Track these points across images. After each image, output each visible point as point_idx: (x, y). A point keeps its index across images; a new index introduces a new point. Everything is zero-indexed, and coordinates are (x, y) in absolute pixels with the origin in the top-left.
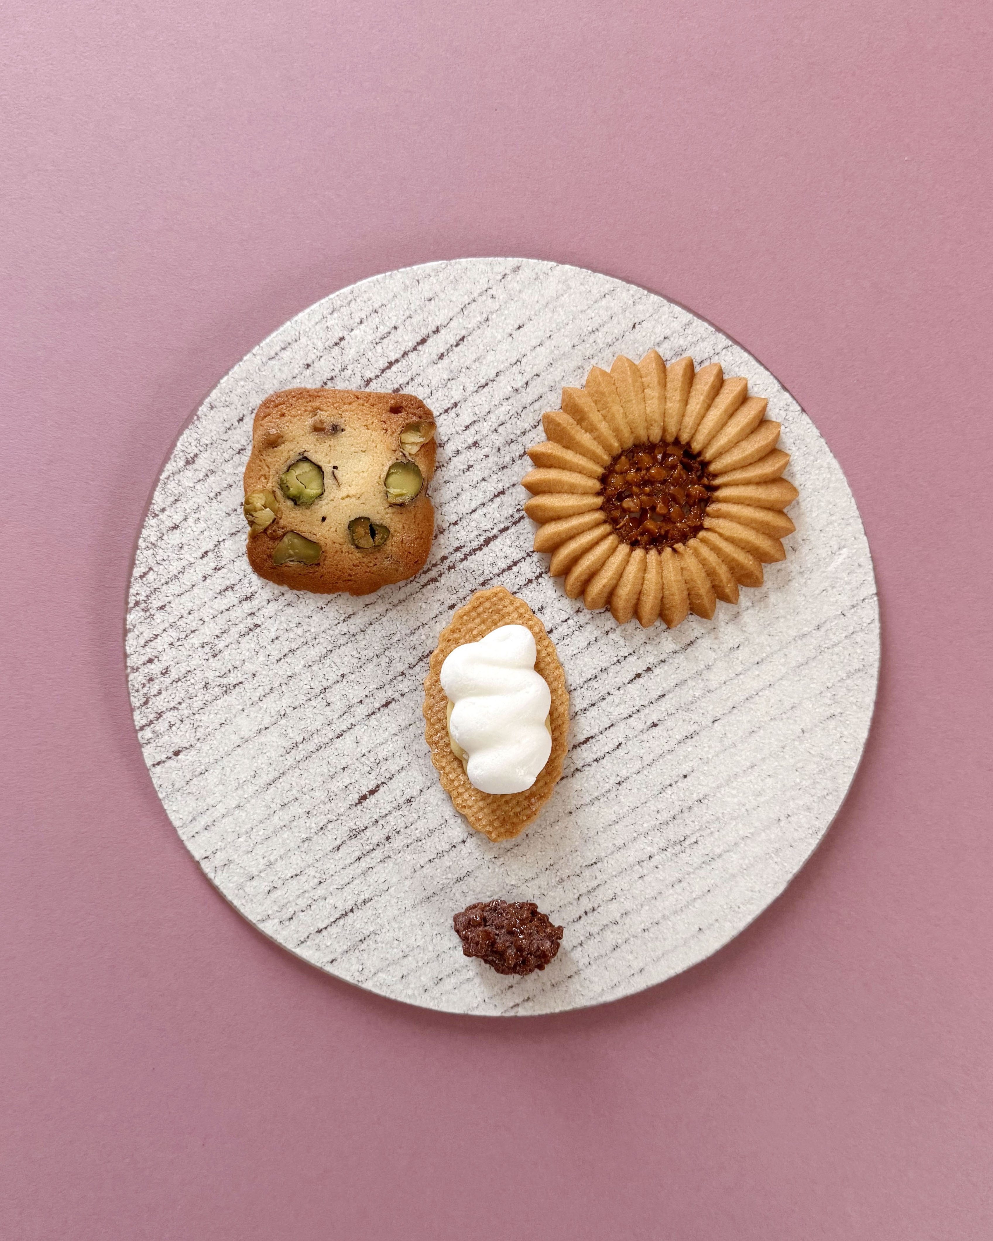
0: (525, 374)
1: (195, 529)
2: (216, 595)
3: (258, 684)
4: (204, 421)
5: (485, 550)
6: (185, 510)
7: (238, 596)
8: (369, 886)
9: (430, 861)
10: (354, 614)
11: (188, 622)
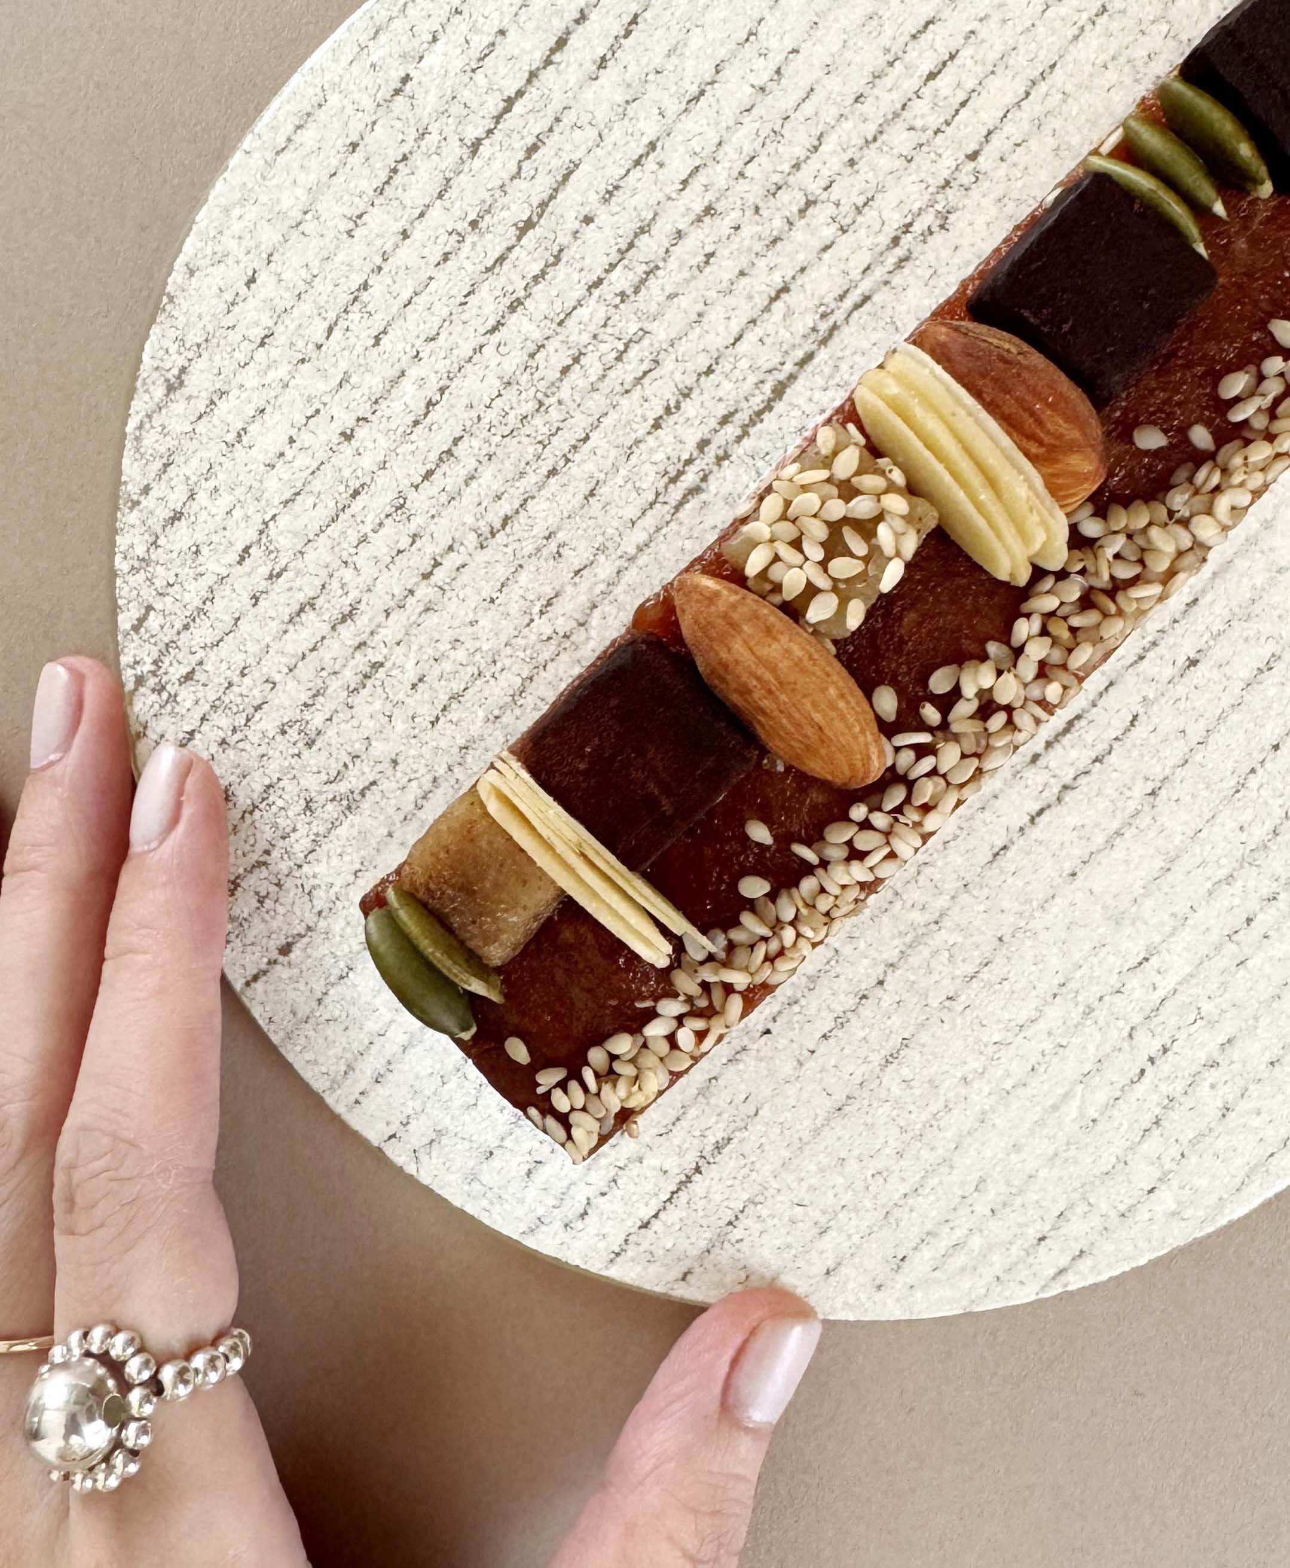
0: (770, 55)
1: (214, 511)
2: (284, 627)
3: (406, 780)
4: (182, 301)
5: (779, 407)
6: (188, 478)
7: (326, 617)
8: (719, 1115)
9: (824, 1036)
10: (556, 596)
11: (245, 692)
